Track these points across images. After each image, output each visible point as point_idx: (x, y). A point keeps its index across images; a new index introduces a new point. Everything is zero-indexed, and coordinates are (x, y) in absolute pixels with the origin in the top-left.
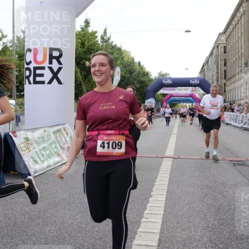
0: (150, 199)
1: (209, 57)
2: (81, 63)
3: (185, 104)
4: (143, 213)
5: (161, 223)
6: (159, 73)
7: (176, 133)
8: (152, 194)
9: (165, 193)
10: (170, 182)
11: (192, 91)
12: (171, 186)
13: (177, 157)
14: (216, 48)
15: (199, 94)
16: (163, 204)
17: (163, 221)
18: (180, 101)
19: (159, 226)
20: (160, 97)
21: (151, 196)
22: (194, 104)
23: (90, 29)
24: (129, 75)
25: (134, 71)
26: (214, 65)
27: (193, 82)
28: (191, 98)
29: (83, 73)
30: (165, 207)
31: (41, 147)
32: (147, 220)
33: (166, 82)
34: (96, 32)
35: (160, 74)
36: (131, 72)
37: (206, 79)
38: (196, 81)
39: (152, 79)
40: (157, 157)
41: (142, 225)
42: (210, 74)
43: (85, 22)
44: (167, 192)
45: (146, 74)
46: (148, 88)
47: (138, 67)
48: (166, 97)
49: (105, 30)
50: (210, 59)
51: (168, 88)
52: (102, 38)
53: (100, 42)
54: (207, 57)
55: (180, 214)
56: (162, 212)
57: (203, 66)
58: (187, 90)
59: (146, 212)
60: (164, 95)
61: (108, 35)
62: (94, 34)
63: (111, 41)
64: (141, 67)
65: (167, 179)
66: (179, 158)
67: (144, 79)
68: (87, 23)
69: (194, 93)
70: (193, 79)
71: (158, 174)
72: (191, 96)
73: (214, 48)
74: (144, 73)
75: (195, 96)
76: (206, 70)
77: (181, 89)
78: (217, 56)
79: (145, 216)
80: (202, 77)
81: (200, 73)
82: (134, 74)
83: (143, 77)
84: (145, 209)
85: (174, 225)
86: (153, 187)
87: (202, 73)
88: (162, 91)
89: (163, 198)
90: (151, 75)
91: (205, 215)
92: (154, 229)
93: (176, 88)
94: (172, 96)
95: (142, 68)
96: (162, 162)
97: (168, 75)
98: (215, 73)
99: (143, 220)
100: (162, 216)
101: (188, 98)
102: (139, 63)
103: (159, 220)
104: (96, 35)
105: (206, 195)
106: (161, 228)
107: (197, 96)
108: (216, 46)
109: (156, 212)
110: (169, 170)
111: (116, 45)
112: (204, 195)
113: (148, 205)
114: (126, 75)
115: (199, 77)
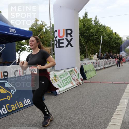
24: (110, 40)
25: (113, 37)
31: (62, 79)
34: (92, 19)
35: (127, 38)
39: (123, 41)
43: (85, 14)
45: (120, 39)
46: (121, 46)
47: (115, 35)
49: (96, 17)
52: (95, 21)
53: (93, 24)
61: (98, 19)
62: (90, 20)
63: (99, 23)
67: (118, 41)
68: (86, 14)
71: (124, 93)
74: (118, 38)
82: (112, 39)
83: (117, 40)
90: (122, 39)
95: (117, 36)
96: (127, 86)
102: (116, 33)
111: (102, 25)
114: (108, 40)
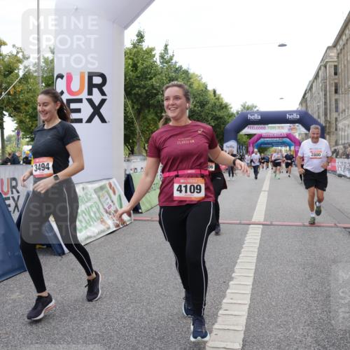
0: (231, 283)
1: (314, 82)
2: (133, 92)
3: (280, 148)
4: (220, 303)
5: (246, 317)
6: (242, 105)
7: (267, 189)
8: (233, 275)
9: (252, 275)
10: (259, 258)
11: (289, 129)
12: (261, 264)
13: (269, 223)
14: (322, 68)
15: (300, 134)
16: (248, 290)
17: (249, 313)
18: (272, 144)
19: (243, 321)
20: (245, 139)
21: (231, 279)
22: (293, 148)
23: (145, 45)
24: (199, 108)
25: (207, 102)
26: (321, 93)
27: (291, 117)
28: (288, 140)
29: (136, 107)
30: (252, 294)
32: (226, 312)
33: (252, 117)
34: (152, 49)
35: (244, 107)
36: (203, 104)
37: (310, 112)
38: (295, 115)
39: (233, 114)
40: (240, 224)
41: (219, 320)
42: (315, 104)
43: (137, 36)
44: (255, 273)
45: (224, 107)
46: (227, 126)
47: (213, 97)
48: (253, 139)
49: (166, 46)
50: (314, 85)
51: (256, 126)
52: (162, 57)
53: (158, 63)
54: (310, 82)
55: (273, 303)
56: (247, 301)
57: (305, 94)
58: (282, 128)
59: (224, 301)
60: (250, 136)
61: (170, 53)
62: (150, 52)
63: (173, 61)
64: (217, 97)
65: (256, 255)
66: (271, 225)
67: (221, 114)
68: (141, 37)
69: (292, 132)
70: (291, 113)
71: (242, 248)
72: (288, 136)
73: (320, 68)
74: (222, 104)
75: (294, 137)
76: (309, 99)
77: (274, 128)
78: (325, 79)
79: (224, 306)
80: (304, 109)
81: (301, 103)
82: (206, 107)
83: (219, 110)
84: (224, 296)
85: (265, 320)
86: (234, 266)
87: (304, 105)
88: (247, 130)
89: (250, 281)
90: (231, 108)
91: (309, 305)
92: (237, 325)
93: (266, 126)
94: (261, 137)
95: (218, 99)
96: (248, 230)
97: (256, 107)
98: (322, 103)
99: (221, 312)
100: (247, 307)
101: (285, 139)
102: (215, 92)
103: (244, 311)
104: (153, 53)
105: (310, 277)
106: (246, 323)
107: (297, 137)
108: (324, 65)
109: (239, 302)
110: (258, 241)
111: (181, 67)
112: (307, 276)
113: (228, 291)
114: (196, 108)
115: (299, 109)
